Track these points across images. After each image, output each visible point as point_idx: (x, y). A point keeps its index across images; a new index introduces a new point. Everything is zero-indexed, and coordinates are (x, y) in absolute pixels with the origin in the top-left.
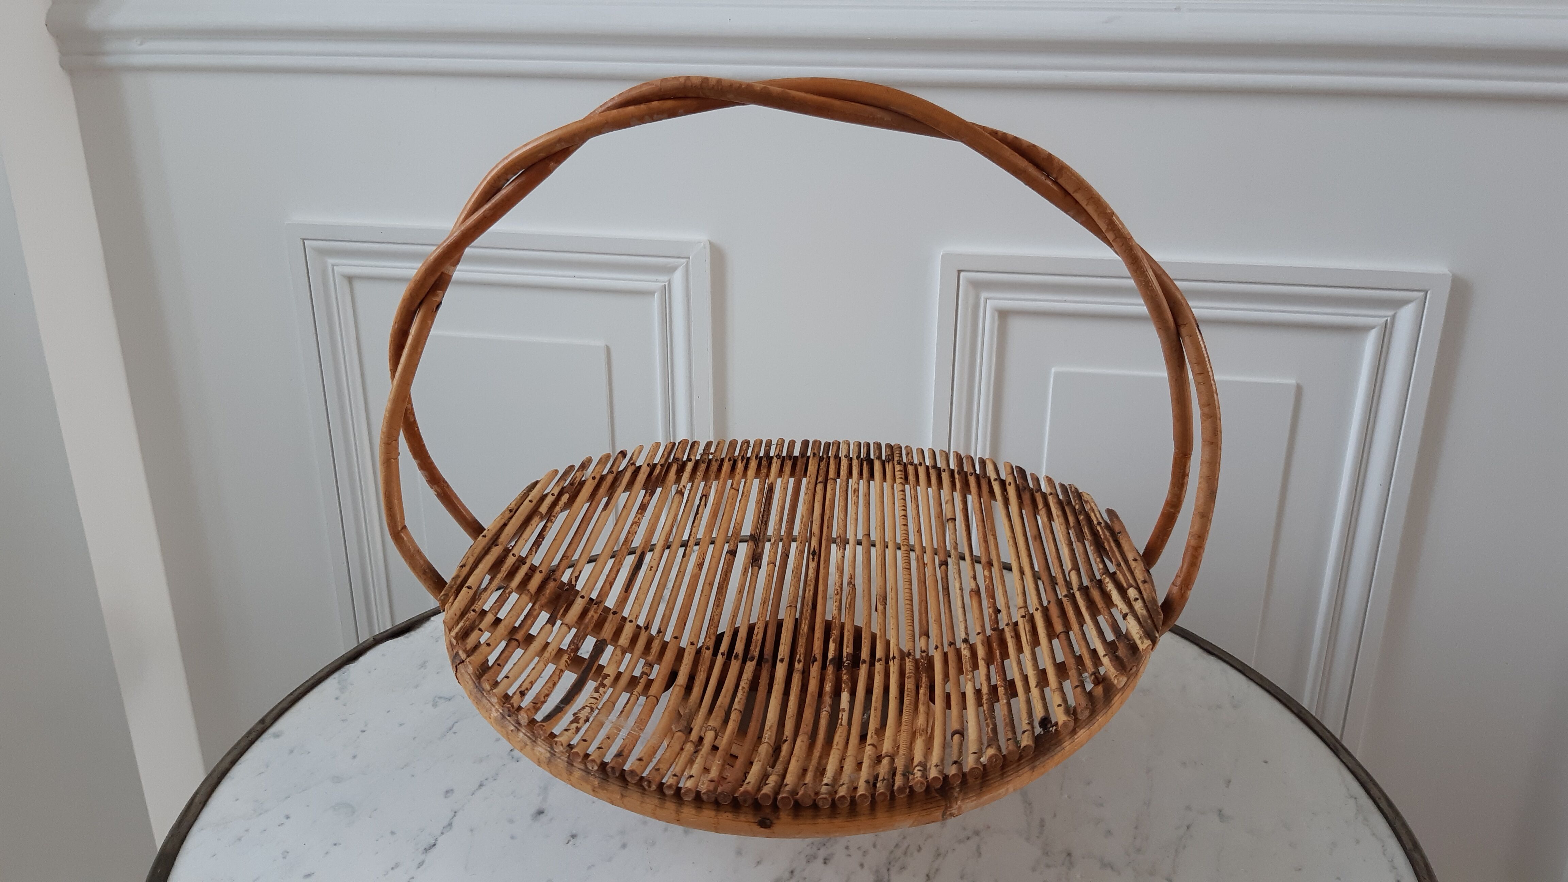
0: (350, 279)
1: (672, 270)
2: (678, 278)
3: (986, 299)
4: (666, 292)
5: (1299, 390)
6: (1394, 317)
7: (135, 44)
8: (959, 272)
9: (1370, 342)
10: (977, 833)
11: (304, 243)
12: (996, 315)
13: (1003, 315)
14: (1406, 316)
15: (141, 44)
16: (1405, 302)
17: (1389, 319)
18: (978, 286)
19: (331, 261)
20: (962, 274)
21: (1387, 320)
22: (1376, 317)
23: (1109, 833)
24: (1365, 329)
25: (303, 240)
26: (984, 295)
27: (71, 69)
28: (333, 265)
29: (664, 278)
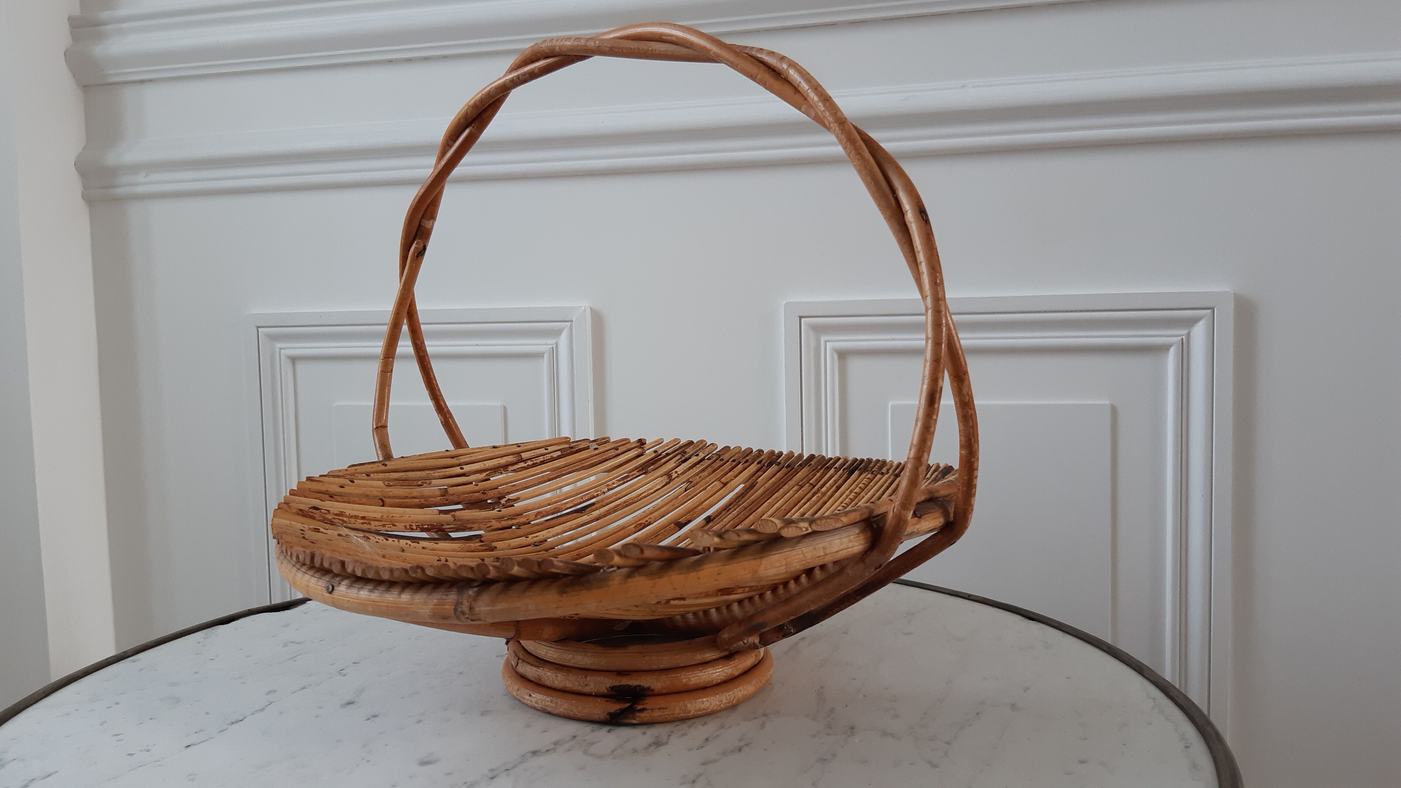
0: (294, 360)
1: (558, 333)
2: (563, 340)
3: (826, 342)
4: (554, 352)
5: (1114, 411)
6: (1188, 335)
7: (141, 178)
8: (801, 318)
9: (1171, 360)
10: (765, 715)
11: (258, 330)
12: (836, 356)
13: (843, 355)
14: (1199, 332)
15: (146, 176)
16: (1196, 320)
17: (1184, 337)
18: (819, 330)
19: (279, 345)
20: (803, 320)
21: (1182, 338)
22: (1171, 336)
23: (897, 716)
24: (1164, 348)
25: (258, 327)
26: (823, 339)
27: (89, 201)
28: (280, 349)
29: (552, 341)
